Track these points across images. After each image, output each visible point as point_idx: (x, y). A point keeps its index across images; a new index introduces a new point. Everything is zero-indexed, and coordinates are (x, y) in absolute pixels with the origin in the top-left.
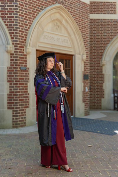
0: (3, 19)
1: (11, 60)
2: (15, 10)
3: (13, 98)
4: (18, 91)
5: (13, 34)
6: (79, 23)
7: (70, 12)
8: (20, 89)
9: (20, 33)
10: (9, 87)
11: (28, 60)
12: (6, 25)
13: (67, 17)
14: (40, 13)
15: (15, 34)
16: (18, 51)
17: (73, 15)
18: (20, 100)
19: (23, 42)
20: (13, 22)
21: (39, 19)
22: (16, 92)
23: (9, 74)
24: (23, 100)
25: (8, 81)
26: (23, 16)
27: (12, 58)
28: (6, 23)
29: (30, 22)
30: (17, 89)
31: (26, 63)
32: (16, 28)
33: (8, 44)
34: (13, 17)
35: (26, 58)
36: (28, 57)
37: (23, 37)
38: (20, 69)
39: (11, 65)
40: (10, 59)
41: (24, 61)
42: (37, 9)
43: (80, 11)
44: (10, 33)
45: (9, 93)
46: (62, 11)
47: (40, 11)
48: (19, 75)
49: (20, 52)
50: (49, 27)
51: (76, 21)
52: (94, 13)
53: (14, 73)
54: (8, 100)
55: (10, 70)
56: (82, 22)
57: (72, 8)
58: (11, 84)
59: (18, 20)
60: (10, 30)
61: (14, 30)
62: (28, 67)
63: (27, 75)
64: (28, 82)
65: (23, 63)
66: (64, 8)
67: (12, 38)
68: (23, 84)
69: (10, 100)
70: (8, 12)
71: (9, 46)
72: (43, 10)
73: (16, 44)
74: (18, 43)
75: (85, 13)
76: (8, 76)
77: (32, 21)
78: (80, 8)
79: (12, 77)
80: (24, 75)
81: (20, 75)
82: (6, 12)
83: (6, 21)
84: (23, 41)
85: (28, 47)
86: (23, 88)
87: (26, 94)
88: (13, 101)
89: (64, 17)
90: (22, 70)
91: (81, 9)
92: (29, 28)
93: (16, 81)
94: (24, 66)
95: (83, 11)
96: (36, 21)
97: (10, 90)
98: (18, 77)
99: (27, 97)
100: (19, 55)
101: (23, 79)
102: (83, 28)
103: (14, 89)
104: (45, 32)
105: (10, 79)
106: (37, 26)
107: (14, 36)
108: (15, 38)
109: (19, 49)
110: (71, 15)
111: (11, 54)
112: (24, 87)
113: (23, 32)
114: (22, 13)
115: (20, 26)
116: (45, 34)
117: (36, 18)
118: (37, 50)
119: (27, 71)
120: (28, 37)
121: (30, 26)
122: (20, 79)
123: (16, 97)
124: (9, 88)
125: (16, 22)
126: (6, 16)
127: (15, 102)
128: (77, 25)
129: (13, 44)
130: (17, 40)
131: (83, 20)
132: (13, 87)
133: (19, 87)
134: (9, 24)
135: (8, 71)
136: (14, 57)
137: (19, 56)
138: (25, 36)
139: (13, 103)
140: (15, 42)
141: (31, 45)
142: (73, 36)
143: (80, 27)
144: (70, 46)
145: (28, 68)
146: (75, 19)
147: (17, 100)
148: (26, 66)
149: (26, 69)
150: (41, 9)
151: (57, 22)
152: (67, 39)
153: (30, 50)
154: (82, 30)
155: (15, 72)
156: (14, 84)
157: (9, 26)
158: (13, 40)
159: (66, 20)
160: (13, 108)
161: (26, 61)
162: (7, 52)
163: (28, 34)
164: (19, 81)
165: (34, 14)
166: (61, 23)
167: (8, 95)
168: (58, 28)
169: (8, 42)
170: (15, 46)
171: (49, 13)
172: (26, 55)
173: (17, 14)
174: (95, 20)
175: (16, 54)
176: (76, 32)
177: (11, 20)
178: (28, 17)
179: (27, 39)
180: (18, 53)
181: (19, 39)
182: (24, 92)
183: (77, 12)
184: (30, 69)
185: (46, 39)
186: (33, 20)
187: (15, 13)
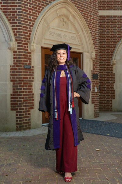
0: (5, 15)
1: (14, 58)
2: (18, 5)
3: (17, 98)
4: (22, 91)
5: (16, 30)
6: (88, 19)
7: (78, 7)
8: (24, 89)
9: (24, 29)
10: (12, 86)
11: (32, 57)
12: (9, 20)
13: (74, 12)
14: (45, 8)
15: (18, 30)
16: (22, 48)
17: (81, 10)
18: (24, 101)
19: (27, 39)
20: (16, 17)
21: (43, 14)
22: (20, 92)
23: (12, 73)
24: (27, 100)
25: (11, 81)
26: (27, 11)
27: (16, 56)
28: (9, 19)
29: (34, 17)
30: (21, 89)
31: (30, 62)
32: (19, 23)
33: (11, 41)
34: (16, 12)
35: (30, 56)
36: (32, 54)
37: (27, 33)
38: (23, 68)
39: (14, 63)
40: (13, 56)
41: (28, 59)
42: (42, 3)
43: (88, 6)
44: (13, 29)
45: (12, 93)
46: (69, 6)
47: (45, 6)
48: (22, 73)
49: (23, 49)
50: (55, 23)
51: (84, 17)
52: (104, 10)
53: (17, 72)
54: (11, 101)
55: (13, 69)
56: (91, 18)
57: (80, 3)
58: (14, 84)
59: (21, 15)
60: (13, 26)
61: (17, 26)
62: (32, 65)
63: (32, 74)
64: (32, 81)
65: (27, 61)
66: (71, 3)
67: (15, 35)
68: (27, 84)
69: (13, 101)
70: (11, 6)
71: (11, 43)
72: (48, 4)
73: (19, 40)
74: (22, 39)
75: (93, 8)
76: (11, 75)
77: (37, 17)
78: (89, 3)
79: (16, 76)
80: (29, 74)
81: (24, 74)
82: (8, 6)
83: (9, 16)
84: (27, 37)
85: (32, 44)
86: (27, 88)
87: (30, 95)
88: (16, 102)
89: (71, 13)
90: (26, 69)
91: (90, 5)
92: (33, 24)
93: (19, 81)
94: (28, 64)
95: (91, 6)
96: (40, 16)
97: (14, 89)
98: (22, 76)
99: (32, 97)
100: (23, 52)
101: (27, 78)
102: (92, 25)
103: (17, 89)
104: (51, 28)
105: (13, 78)
106: (42, 21)
107: (17, 32)
108: (18, 35)
109: (22, 46)
110: (79, 10)
111: (15, 52)
112: (29, 86)
113: (27, 28)
114: (25, 8)
115: (23, 21)
116: (51, 30)
117: (41, 13)
118: (42, 48)
119: (32, 70)
120: (32, 33)
121: (34, 21)
122: (24, 78)
123: (20, 98)
124: (12, 88)
125: (19, 18)
126: (8, 11)
127: (19, 102)
128: (85, 21)
129: (16, 40)
130: (21, 36)
131: (91, 16)
132: (17, 86)
133: (23, 86)
134: (11, 19)
135: (11, 69)
136: (17, 55)
137: (22, 54)
138: (28, 32)
139: (17, 104)
140: (18, 39)
141: (36, 41)
142: (81, 33)
143: (88, 24)
144: (78, 44)
145: (33, 67)
146: (83, 14)
147: (21, 101)
148: (31, 64)
149: (30, 68)
150: (46, 3)
151: (63, 17)
152: (74, 35)
153: (35, 47)
154: (91, 26)
155: (18, 70)
156: (17, 84)
157: (11, 22)
158: (16, 36)
159: (73, 16)
160: (17, 109)
161: (31, 59)
162: (10, 49)
163: (33, 31)
164: (23, 81)
165: (39, 9)
166: (68, 18)
167: (11, 95)
168: (64, 24)
169: (11, 38)
170: (18, 43)
171: (55, 8)
172: (30, 53)
173: (21, 9)
174: (104, 17)
175: (19, 52)
176: (84, 29)
177: (14, 15)
178: (33, 12)
179: (31, 35)
180: (22, 50)
181: (22, 35)
182: (29, 92)
183: (85, 7)
184: (34, 67)
185: (52, 35)
186: (37, 15)
187: (18, 7)
